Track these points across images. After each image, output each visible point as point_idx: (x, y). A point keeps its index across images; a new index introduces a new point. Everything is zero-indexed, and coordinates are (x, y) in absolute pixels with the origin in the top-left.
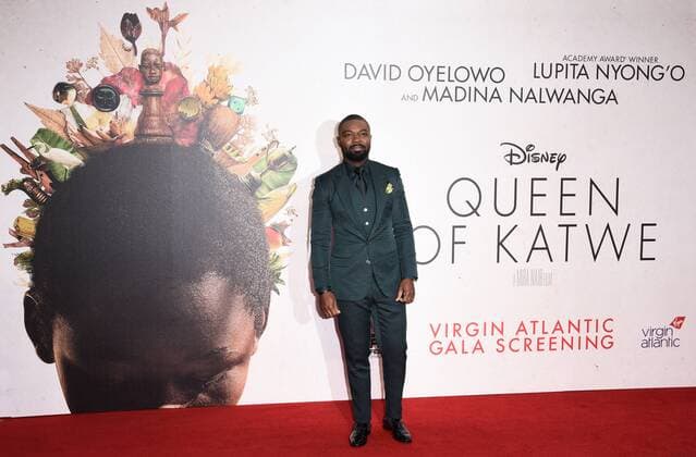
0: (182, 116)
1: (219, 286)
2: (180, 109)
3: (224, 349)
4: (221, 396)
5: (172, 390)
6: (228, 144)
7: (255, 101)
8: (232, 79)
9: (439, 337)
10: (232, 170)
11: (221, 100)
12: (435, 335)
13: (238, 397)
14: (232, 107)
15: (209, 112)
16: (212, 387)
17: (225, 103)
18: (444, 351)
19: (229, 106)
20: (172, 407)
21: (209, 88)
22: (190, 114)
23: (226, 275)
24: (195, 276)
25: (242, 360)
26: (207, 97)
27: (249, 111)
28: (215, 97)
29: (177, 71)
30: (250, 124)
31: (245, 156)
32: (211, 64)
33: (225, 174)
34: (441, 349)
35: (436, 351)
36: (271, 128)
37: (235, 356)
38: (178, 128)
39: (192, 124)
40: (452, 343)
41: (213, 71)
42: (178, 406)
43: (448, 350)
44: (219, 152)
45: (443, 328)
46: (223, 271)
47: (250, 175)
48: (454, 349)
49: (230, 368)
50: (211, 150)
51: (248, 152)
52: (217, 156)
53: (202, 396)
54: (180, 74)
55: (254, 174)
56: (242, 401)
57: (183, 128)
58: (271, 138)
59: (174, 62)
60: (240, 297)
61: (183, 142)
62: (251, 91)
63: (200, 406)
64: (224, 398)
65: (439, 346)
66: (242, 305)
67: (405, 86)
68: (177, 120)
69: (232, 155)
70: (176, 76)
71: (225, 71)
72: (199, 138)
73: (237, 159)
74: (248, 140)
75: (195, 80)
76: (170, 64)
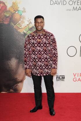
0: (5, 16)
1: (16, 61)
2: (5, 14)
3: (17, 78)
4: (16, 90)
5: (4, 88)
6: (18, 23)
7: (25, 12)
8: (19, 6)
9: (76, 77)
10: (19, 30)
11: (16, 11)
12: (75, 76)
13: (21, 91)
14: (19, 13)
15: (13, 15)
16: (14, 88)
17: (17, 12)
18: (77, 80)
19: (18, 13)
20: (4, 92)
21: (12, 8)
22: (8, 15)
23: (17, 59)
24: (9, 59)
25: (22, 81)
26: (12, 10)
27: (23, 14)
28: (14, 11)
29: (4, 3)
30: (24, 18)
31: (22, 27)
32: (13, 1)
33: (17, 32)
34: (76, 80)
35: (75, 80)
36: (29, 19)
37: (20, 80)
38: (4, 19)
39: (8, 18)
40: (79, 78)
41: (14, 3)
42: (5, 92)
43: (78, 80)
44: (16, 26)
45: (77, 74)
46: (17, 58)
47: (24, 32)
48: (80, 80)
49: (18, 83)
50: (13, 25)
51: (23, 25)
52: (15, 27)
53: (11, 90)
54: (5, 5)
55: (25, 32)
56: (22, 92)
57: (6, 19)
58: (29, 22)
59: (3, 1)
60: (21, 65)
61: (6, 23)
62: (24, 8)
63: (11, 92)
64: (17, 91)
65: (76, 79)
66: (22, 67)
67: (68, 6)
68: (4, 17)
69: (19, 26)
70: (4, 5)
71: (17, 3)
72: (10, 22)
73: (20, 27)
74: (23, 22)
75: (9, 6)
76: (2, 2)
